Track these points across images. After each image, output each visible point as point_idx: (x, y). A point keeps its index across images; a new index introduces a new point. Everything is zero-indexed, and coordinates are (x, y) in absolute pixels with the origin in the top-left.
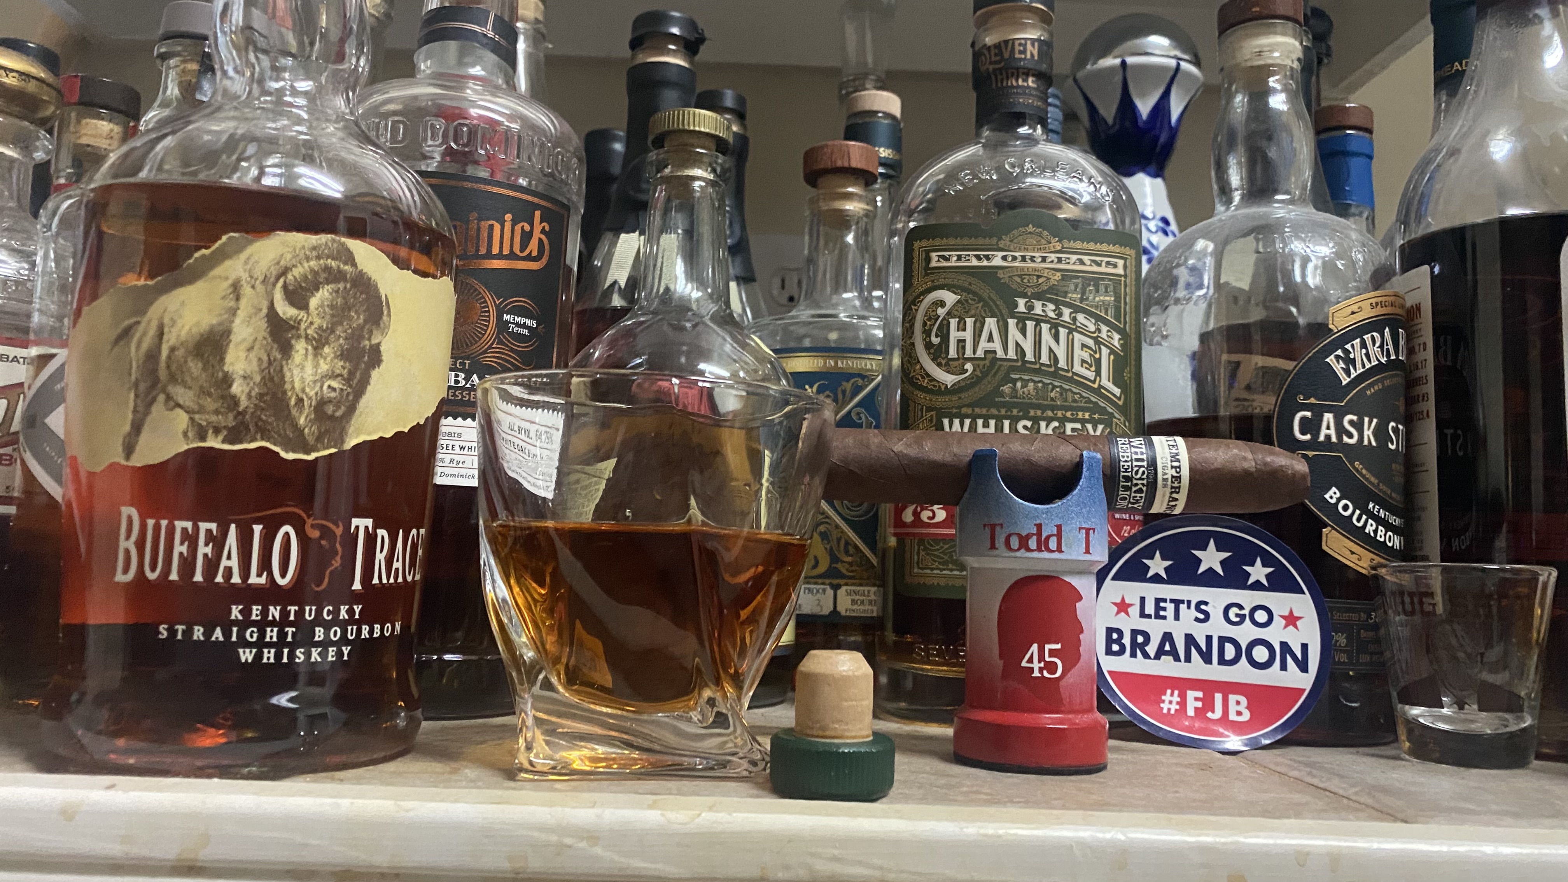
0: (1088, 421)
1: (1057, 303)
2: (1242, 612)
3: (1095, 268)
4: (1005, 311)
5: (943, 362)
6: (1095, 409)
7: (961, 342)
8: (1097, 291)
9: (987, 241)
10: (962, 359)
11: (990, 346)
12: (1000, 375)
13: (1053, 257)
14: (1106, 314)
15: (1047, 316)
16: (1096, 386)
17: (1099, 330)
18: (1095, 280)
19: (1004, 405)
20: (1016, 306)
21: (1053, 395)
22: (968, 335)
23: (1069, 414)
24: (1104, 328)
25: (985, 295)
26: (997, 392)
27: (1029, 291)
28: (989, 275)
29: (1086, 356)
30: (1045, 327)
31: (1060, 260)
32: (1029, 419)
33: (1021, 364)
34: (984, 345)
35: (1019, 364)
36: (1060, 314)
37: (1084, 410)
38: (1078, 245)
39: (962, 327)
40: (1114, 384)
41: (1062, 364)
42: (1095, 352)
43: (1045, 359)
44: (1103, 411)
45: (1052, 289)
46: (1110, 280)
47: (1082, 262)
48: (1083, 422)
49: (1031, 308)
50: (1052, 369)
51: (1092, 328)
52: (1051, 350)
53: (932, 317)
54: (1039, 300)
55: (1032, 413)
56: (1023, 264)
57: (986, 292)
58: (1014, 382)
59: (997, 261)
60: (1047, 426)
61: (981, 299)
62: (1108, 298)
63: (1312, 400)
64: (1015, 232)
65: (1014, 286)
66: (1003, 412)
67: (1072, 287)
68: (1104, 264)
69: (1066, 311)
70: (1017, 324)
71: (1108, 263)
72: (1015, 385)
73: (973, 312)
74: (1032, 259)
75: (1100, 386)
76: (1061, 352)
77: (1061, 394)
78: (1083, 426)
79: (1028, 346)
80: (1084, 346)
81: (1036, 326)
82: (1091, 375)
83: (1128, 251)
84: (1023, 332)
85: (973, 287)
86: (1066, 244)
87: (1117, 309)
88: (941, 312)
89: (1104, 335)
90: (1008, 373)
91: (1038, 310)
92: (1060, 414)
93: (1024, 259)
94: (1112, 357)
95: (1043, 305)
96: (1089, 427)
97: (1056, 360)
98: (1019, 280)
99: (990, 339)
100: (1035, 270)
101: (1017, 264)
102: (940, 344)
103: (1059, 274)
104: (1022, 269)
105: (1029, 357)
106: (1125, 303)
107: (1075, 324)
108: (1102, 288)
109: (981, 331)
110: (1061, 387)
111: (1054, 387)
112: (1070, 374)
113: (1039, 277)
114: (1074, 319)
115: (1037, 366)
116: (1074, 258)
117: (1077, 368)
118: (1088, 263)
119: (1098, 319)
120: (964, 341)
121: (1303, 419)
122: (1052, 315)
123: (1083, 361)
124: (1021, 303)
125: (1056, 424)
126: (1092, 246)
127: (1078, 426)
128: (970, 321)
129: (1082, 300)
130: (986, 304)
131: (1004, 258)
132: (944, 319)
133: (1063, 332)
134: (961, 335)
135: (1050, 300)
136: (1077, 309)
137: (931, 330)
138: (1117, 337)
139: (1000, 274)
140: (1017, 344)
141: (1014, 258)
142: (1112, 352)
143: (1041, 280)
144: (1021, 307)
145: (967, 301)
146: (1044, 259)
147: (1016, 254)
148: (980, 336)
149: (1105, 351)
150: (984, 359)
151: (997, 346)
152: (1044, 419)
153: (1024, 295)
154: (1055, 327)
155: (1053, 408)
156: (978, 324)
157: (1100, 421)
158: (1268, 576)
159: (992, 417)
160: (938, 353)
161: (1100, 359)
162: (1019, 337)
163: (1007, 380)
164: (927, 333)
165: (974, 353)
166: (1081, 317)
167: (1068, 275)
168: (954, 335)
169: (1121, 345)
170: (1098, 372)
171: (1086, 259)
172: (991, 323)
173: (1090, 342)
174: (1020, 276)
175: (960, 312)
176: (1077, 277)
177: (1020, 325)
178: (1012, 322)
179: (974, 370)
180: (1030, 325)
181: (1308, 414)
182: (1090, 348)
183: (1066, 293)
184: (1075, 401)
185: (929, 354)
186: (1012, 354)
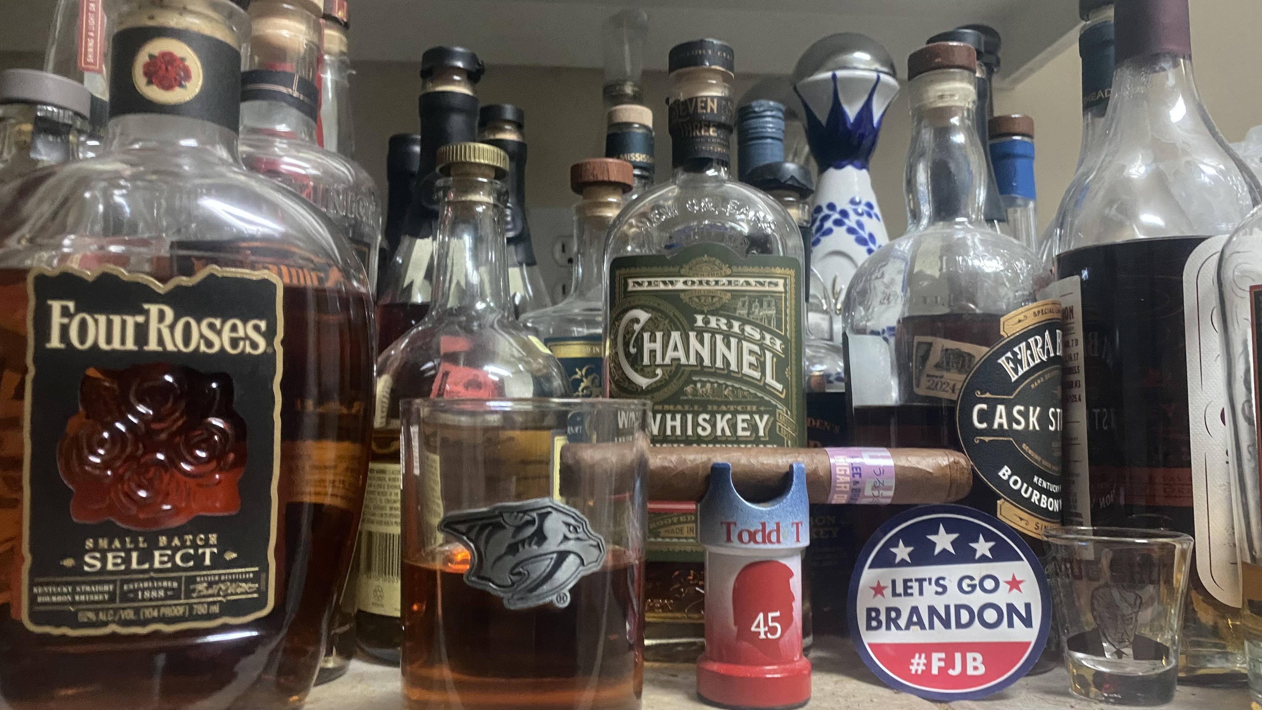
0: (756, 413)
1: (728, 318)
2: (973, 582)
3: (760, 288)
4: (687, 326)
5: (639, 368)
6: (762, 402)
7: (653, 352)
8: (761, 306)
9: (671, 269)
10: (653, 365)
11: (675, 355)
12: (683, 378)
13: (724, 280)
14: (769, 323)
15: (720, 328)
16: (761, 384)
17: (763, 338)
18: (760, 297)
19: (688, 402)
20: (695, 321)
21: (726, 393)
22: (658, 346)
23: (739, 408)
24: (768, 336)
25: (671, 314)
26: (681, 392)
27: (706, 309)
28: (673, 297)
29: (753, 360)
30: (719, 338)
31: (730, 283)
32: (707, 413)
33: (700, 369)
34: (670, 354)
35: (699, 368)
36: (730, 326)
37: (752, 403)
38: (746, 269)
39: (653, 339)
40: (778, 380)
41: (734, 367)
42: (761, 356)
43: (719, 364)
44: (768, 404)
45: (723, 307)
46: (772, 296)
47: (748, 283)
48: (751, 413)
49: (706, 322)
50: (726, 372)
51: (757, 336)
52: (724, 356)
53: (629, 332)
54: (713, 315)
55: (710, 408)
56: (700, 288)
57: (670, 310)
58: (695, 383)
59: (680, 286)
60: (722, 418)
61: (667, 316)
62: (770, 312)
63: (988, 395)
64: (694, 261)
65: (693, 306)
66: (687, 408)
67: (740, 304)
68: (767, 284)
69: (736, 325)
70: (697, 336)
71: (770, 283)
72: (696, 385)
73: (661, 327)
74: (708, 283)
75: (765, 384)
76: (732, 358)
77: (733, 392)
78: (752, 417)
79: (706, 354)
80: (751, 352)
81: (711, 337)
82: (757, 375)
83: (787, 271)
84: (702, 342)
85: (662, 307)
86: (735, 269)
87: (779, 320)
88: (637, 327)
89: (768, 342)
90: (690, 376)
91: (713, 324)
92: (732, 408)
93: (701, 283)
94: (775, 360)
95: (717, 320)
96: (757, 417)
97: (728, 364)
98: (697, 300)
99: (676, 348)
100: (709, 291)
101: (695, 287)
102: (636, 354)
103: (729, 294)
104: (700, 291)
105: (707, 362)
106: (786, 315)
107: (743, 333)
108: (765, 304)
109: (668, 342)
110: (733, 386)
111: (727, 386)
112: (740, 376)
113: (713, 297)
114: (743, 330)
115: (713, 370)
116: (742, 280)
117: (746, 370)
118: (754, 284)
119: (763, 329)
120: (655, 351)
121: (981, 411)
122: (724, 328)
123: (751, 365)
124: (700, 318)
125: (729, 416)
126: (756, 270)
127: (747, 417)
128: (659, 335)
129: (748, 314)
130: (671, 321)
131: (685, 283)
132: (639, 333)
133: (733, 341)
134: (652, 346)
135: (722, 316)
136: (744, 322)
137: (629, 343)
138: (778, 342)
139: (682, 295)
140: (697, 353)
141: (693, 283)
142: (775, 355)
143: (715, 300)
144: (700, 322)
145: (656, 319)
146: (717, 283)
147: (695, 279)
148: (667, 347)
149: (769, 355)
150: (671, 365)
151: (681, 354)
152: (718, 412)
153: (701, 312)
154: (726, 338)
155: (727, 403)
156: (666, 337)
157: (766, 412)
158: (991, 550)
159: (679, 412)
160: (635, 361)
161: (765, 362)
162: (698, 346)
163: (689, 381)
164: (626, 345)
165: (663, 359)
166: (748, 329)
167: (737, 295)
168: (647, 346)
169: (783, 349)
170: (763, 373)
171: (752, 280)
172: (676, 336)
173: (756, 348)
174: (698, 297)
175: (651, 326)
176: (744, 296)
177: (699, 337)
178: (692, 335)
179: (663, 374)
180: (707, 336)
181: (984, 406)
182: (756, 353)
183: (735, 309)
184: (744, 397)
185: (628, 361)
186: (693, 361)
